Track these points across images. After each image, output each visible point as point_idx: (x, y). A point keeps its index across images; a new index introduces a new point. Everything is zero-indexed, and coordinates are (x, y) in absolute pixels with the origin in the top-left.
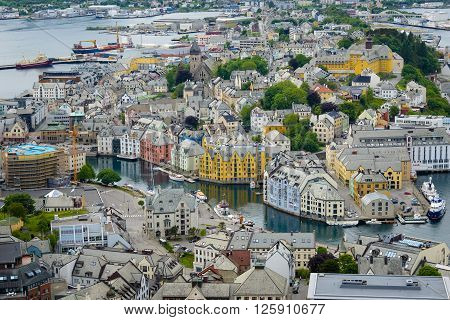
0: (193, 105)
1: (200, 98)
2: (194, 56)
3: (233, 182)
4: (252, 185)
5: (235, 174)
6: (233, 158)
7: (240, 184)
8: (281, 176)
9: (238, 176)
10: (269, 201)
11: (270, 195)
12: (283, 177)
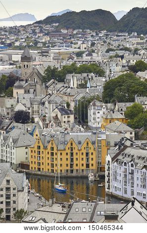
0: (24, 101)
1: (31, 95)
2: (26, 63)
3: (69, 174)
4: (91, 177)
5: (72, 165)
6: (69, 146)
7: (76, 177)
8: (127, 159)
9: (75, 167)
10: (112, 190)
11: (113, 184)
12: (130, 159)
